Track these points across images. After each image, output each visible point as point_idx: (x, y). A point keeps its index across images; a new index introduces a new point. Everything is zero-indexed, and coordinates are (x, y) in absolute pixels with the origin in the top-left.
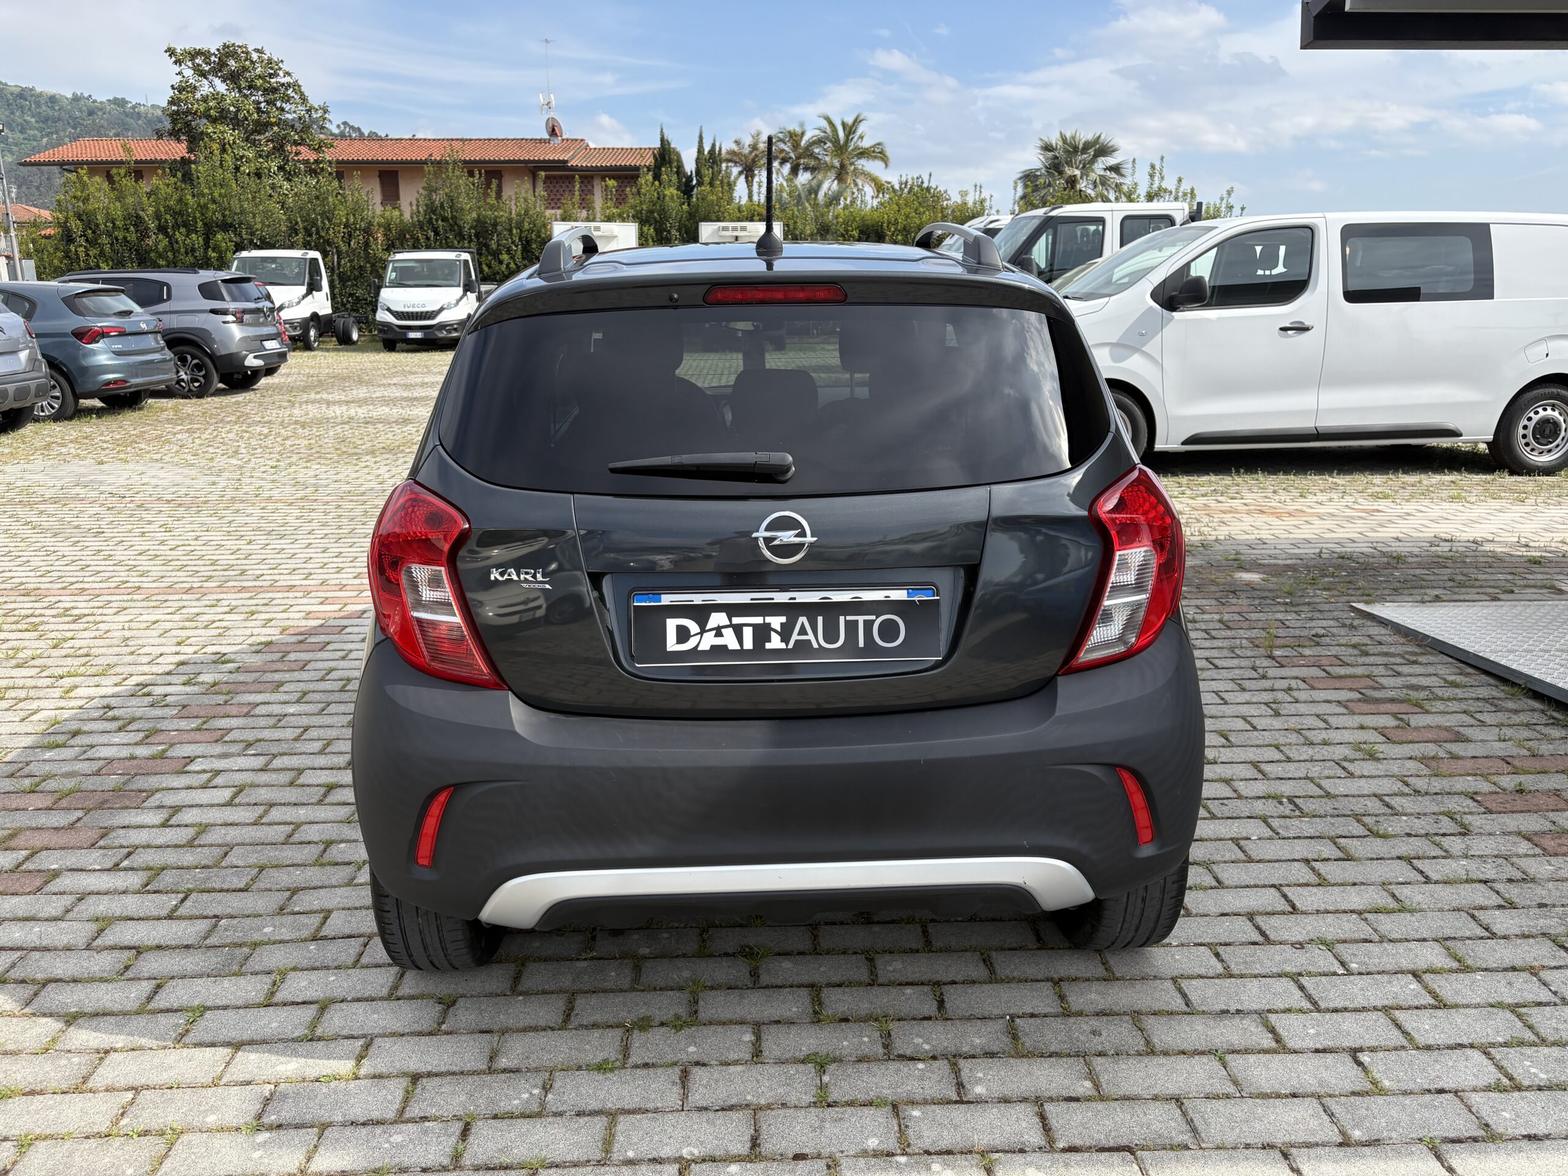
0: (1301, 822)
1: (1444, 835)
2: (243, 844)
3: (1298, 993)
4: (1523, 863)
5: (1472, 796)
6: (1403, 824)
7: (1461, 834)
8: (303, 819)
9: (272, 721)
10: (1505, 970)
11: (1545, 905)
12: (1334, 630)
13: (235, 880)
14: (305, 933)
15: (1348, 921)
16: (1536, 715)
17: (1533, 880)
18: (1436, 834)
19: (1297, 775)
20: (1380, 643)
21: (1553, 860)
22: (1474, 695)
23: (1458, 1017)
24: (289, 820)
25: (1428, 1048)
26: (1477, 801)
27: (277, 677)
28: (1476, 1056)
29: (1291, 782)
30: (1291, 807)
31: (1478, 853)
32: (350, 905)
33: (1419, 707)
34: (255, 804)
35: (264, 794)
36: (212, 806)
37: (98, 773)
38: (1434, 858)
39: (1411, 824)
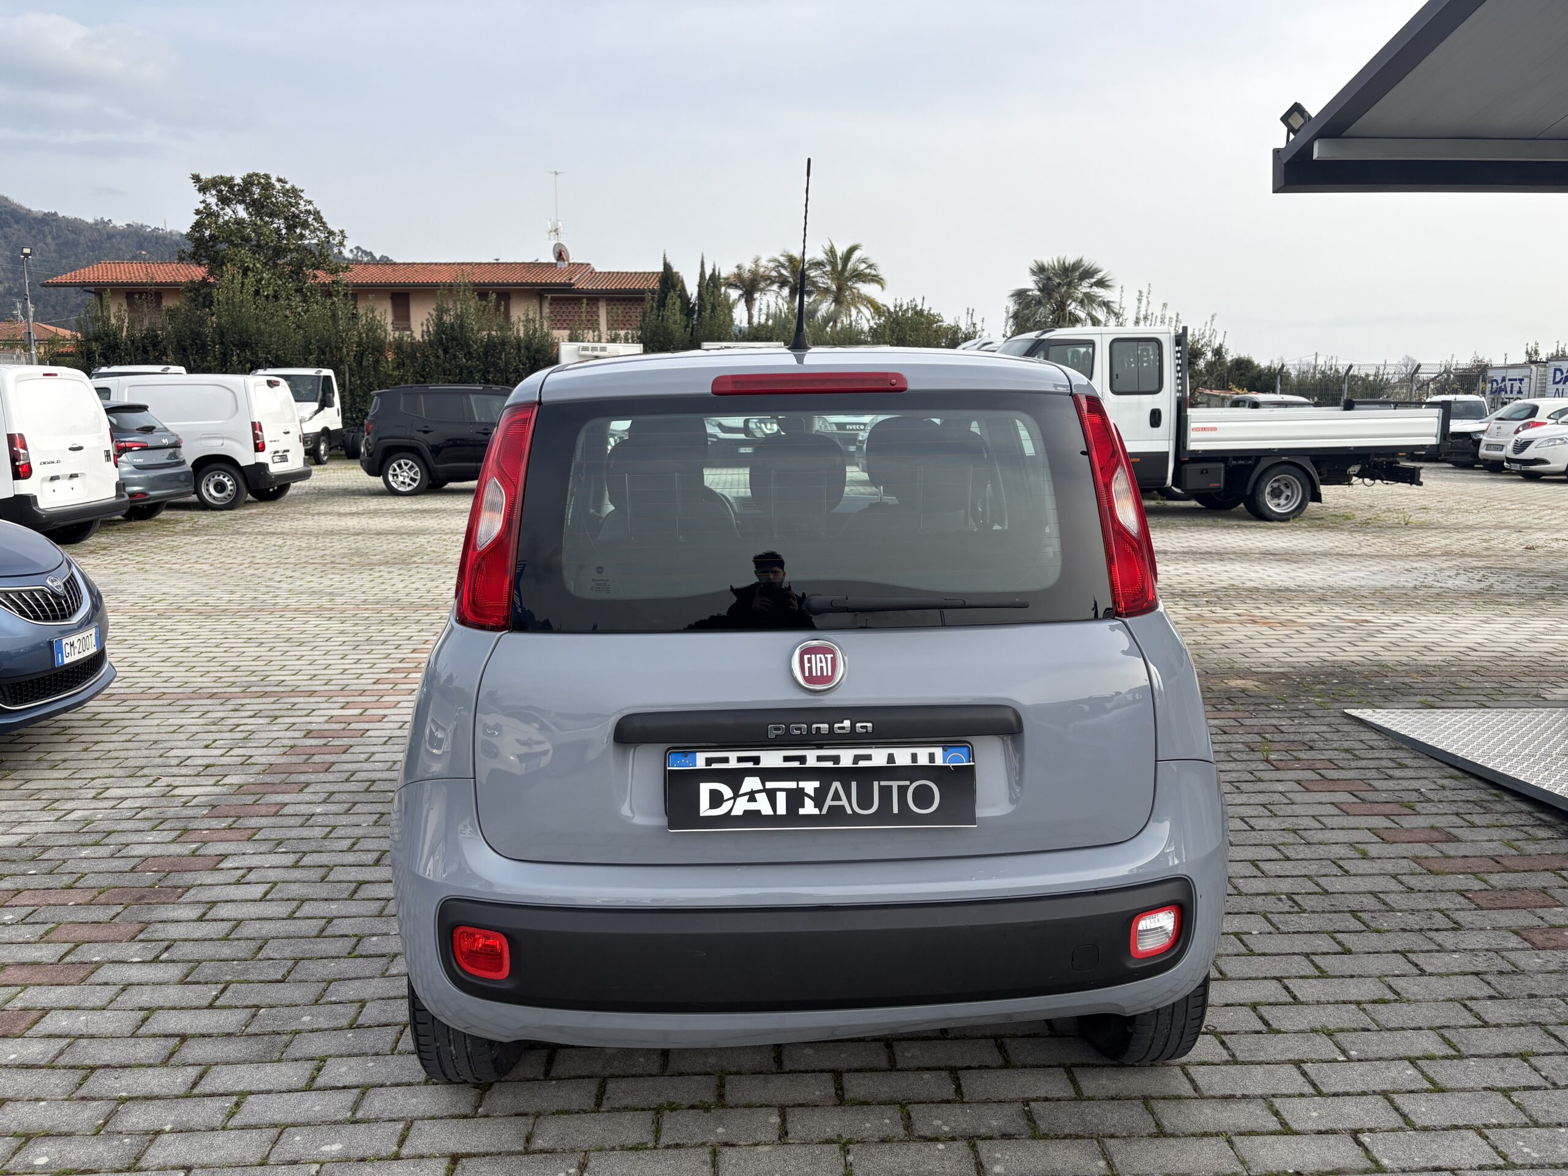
0: (1300, 917)
1: (1437, 930)
2: (277, 938)
3: (1301, 1079)
4: (1512, 956)
5: (1462, 893)
6: (1398, 920)
7: (1453, 929)
8: (335, 914)
9: (300, 820)
10: (1498, 1056)
11: (1535, 996)
12: (1327, 735)
13: (272, 971)
14: (345, 1022)
15: (1347, 1011)
16: (1523, 816)
17: (1523, 972)
18: (1430, 930)
19: (1295, 873)
20: (1372, 748)
21: (1542, 953)
22: (1464, 798)
23: (1452, 1100)
24: (322, 914)
25: (1425, 1129)
26: (1469, 899)
27: (303, 778)
28: (1471, 1135)
29: (1289, 879)
30: (1290, 903)
31: (1469, 947)
32: (385, 995)
33: (1411, 809)
34: (288, 900)
35: (295, 890)
36: (247, 901)
37: (133, 870)
38: (1428, 951)
39: (1405, 920)
